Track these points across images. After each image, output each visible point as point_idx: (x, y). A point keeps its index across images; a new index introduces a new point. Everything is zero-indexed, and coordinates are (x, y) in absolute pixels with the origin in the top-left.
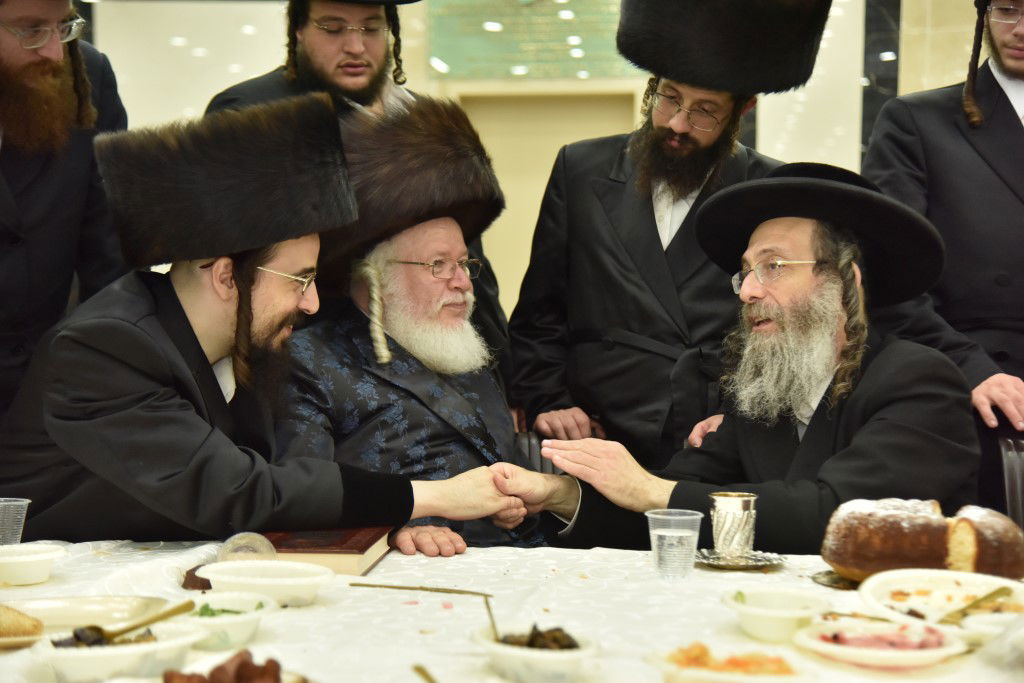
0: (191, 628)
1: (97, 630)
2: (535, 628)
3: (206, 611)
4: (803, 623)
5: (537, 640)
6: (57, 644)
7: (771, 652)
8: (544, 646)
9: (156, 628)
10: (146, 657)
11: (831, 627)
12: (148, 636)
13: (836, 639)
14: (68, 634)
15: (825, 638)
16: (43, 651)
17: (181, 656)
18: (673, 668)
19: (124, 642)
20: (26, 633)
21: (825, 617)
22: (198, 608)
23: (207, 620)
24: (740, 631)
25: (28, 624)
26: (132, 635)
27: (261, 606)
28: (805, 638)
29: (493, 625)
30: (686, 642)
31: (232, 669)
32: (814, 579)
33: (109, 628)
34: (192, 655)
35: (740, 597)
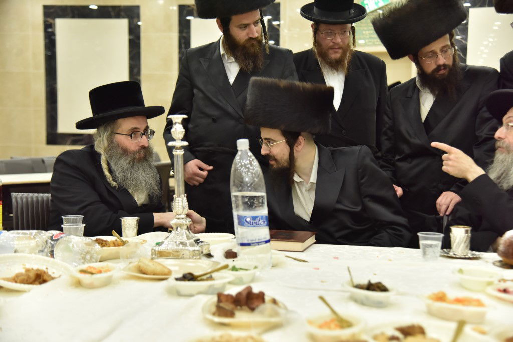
0: (228, 275)
1: (191, 274)
2: (369, 282)
3: (234, 269)
4: (490, 284)
5: (370, 287)
6: (177, 279)
7: (475, 296)
8: (373, 290)
9: (214, 275)
10: (211, 287)
11: (503, 286)
12: (211, 278)
13: (505, 291)
14: (180, 276)
15: (500, 291)
16: (171, 282)
17: (224, 286)
18: (430, 302)
19: (202, 280)
20: (165, 275)
21: (500, 281)
22: (231, 267)
23: (235, 273)
24: (461, 286)
25: (166, 271)
26: (205, 277)
27: (256, 268)
28: (491, 291)
29: (352, 280)
30: (436, 291)
31: (245, 294)
32: (494, 264)
33: (196, 274)
34: (228, 286)
35: (461, 271)
